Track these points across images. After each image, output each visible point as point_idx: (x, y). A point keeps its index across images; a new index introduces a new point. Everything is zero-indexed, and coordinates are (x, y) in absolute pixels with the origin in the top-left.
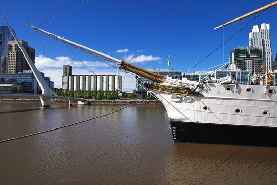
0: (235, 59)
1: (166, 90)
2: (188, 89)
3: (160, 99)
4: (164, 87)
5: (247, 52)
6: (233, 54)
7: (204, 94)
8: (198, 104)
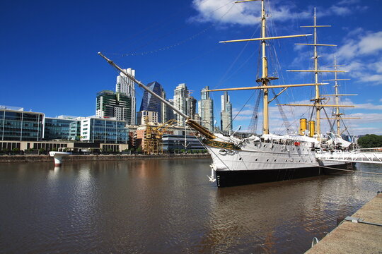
0: (104, 105)
1: (217, 145)
2: (233, 144)
3: (211, 152)
4: (216, 142)
5: (116, 98)
6: (101, 98)
7: (242, 148)
8: (236, 156)
